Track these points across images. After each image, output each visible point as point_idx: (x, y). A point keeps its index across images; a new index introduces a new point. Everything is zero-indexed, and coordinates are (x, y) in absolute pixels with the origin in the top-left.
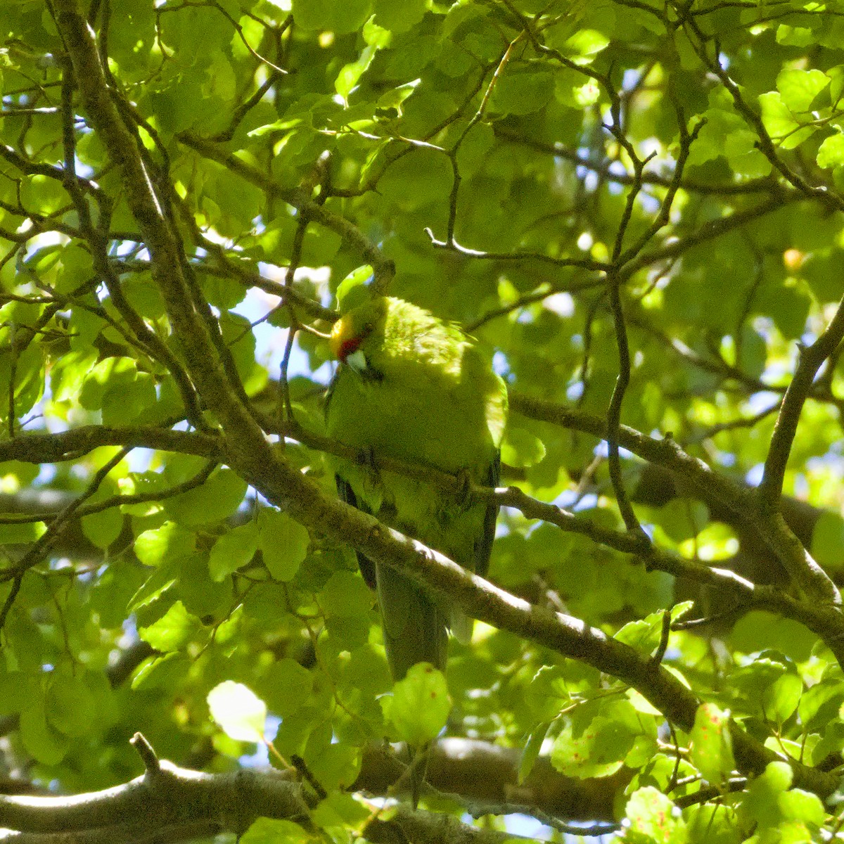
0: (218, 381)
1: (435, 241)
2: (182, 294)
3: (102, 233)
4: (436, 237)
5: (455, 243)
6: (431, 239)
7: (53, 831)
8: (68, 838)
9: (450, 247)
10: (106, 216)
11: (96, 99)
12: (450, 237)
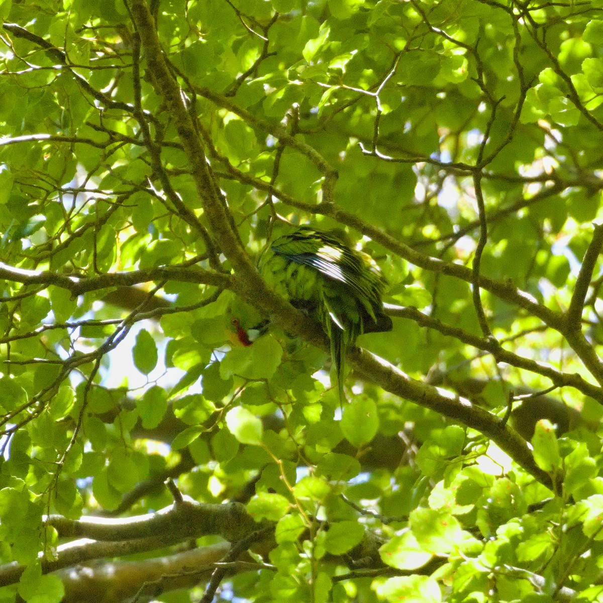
0: (231, 239)
1: (364, 151)
2: (209, 183)
3: (157, 145)
4: (366, 149)
5: (377, 152)
6: (362, 150)
7: (114, 540)
8: (124, 545)
9: (374, 155)
10: (159, 135)
11: (156, 59)
12: (374, 148)
